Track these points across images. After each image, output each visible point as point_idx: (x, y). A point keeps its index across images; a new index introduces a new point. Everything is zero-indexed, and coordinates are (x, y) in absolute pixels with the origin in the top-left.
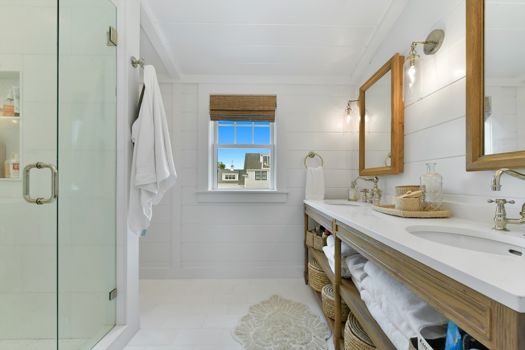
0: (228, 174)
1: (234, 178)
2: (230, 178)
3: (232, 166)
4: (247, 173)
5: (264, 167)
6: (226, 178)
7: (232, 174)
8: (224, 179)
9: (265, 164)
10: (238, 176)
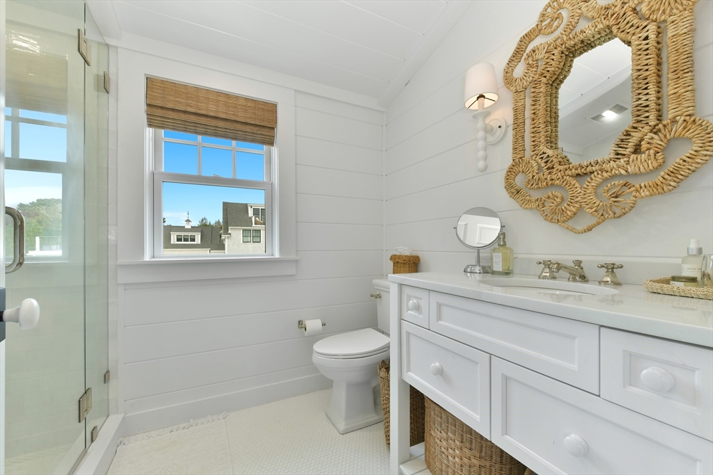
0: (183, 234)
1: (193, 240)
2: (186, 240)
3: (188, 221)
4: (230, 232)
5: (255, 224)
6: (179, 240)
7: (190, 234)
8: (174, 240)
9: (257, 219)
10: (200, 236)
